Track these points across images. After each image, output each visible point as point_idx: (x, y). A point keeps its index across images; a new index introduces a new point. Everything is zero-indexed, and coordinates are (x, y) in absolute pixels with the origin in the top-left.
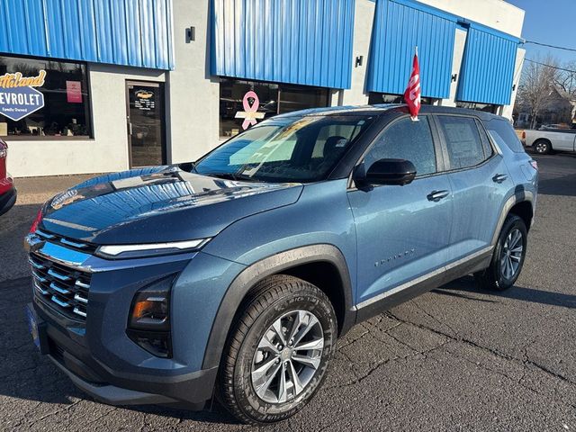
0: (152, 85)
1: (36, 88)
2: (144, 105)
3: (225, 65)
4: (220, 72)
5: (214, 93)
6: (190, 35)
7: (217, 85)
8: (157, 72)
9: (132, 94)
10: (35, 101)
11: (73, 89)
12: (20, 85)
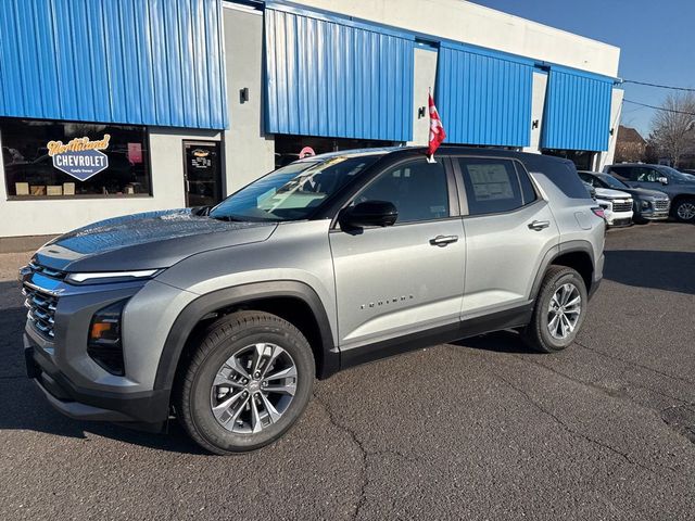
0: (208, 144)
1: (102, 151)
2: (201, 164)
3: (279, 124)
4: (273, 129)
5: (269, 150)
6: (244, 95)
7: (272, 143)
8: (212, 132)
9: (189, 154)
10: (99, 163)
11: (134, 149)
12: (87, 148)
